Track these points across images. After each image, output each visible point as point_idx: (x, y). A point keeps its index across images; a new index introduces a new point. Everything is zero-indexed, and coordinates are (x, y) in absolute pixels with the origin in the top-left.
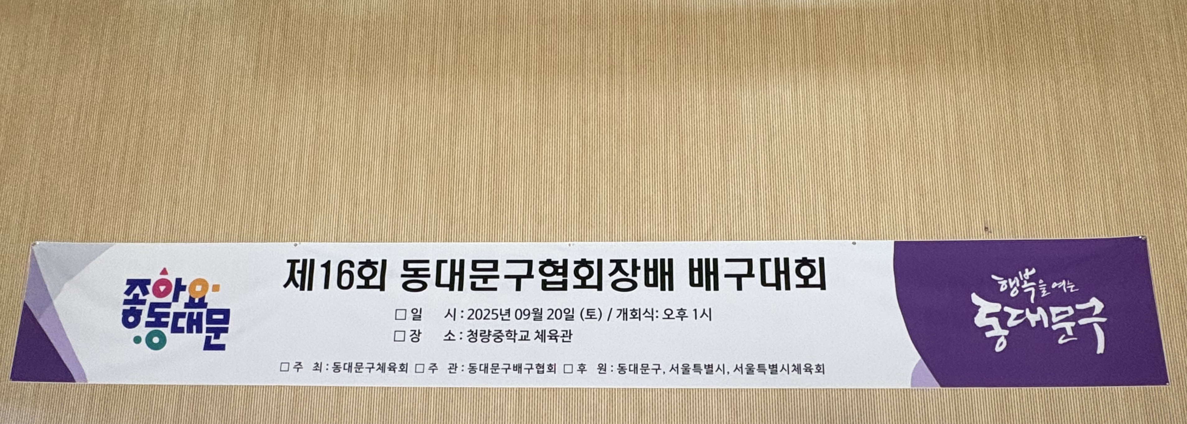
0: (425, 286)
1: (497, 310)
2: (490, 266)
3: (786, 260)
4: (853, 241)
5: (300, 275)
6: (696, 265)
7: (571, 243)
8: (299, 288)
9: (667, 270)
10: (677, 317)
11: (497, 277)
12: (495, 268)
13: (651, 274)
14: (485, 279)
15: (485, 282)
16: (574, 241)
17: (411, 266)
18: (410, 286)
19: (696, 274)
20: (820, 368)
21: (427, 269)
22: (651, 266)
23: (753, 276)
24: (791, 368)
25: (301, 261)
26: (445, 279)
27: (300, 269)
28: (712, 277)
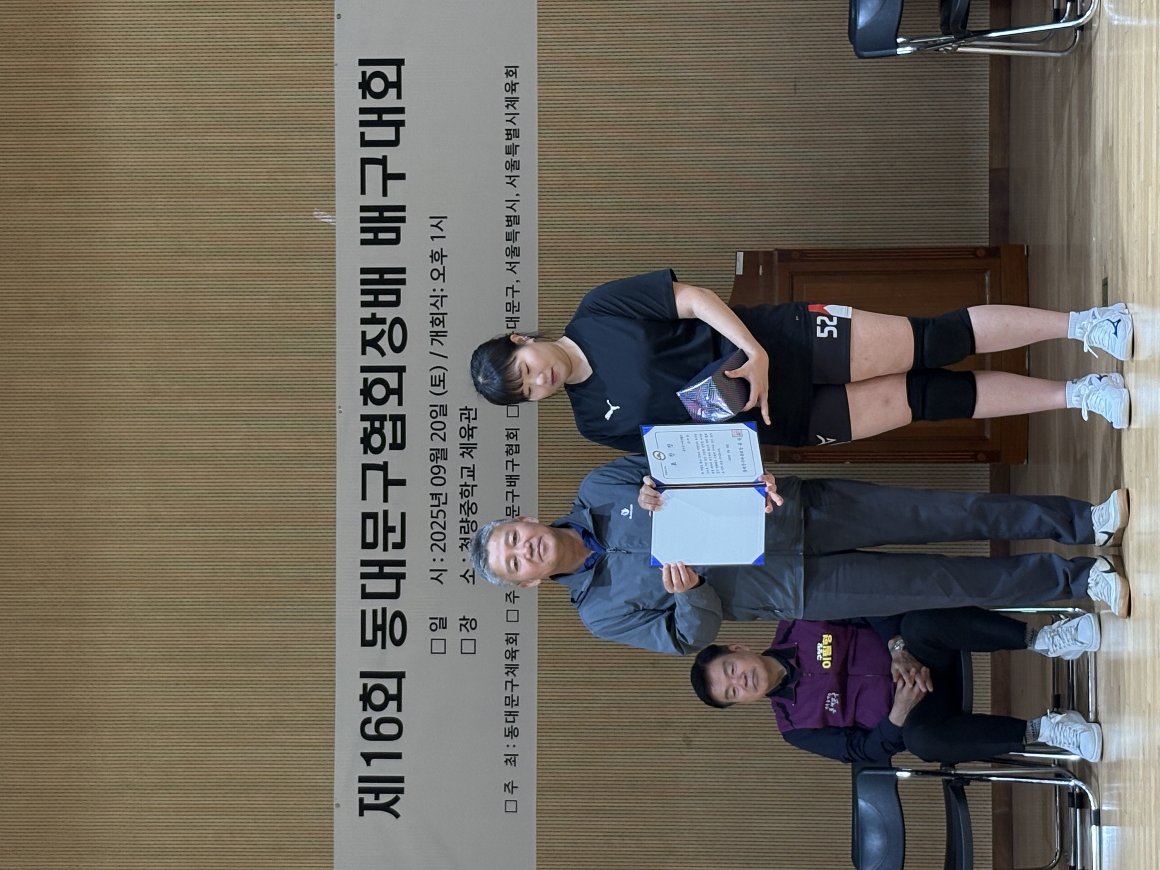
0: (398, 614)
1: (432, 512)
2: (370, 523)
3: (363, 111)
4: (335, 17)
5: (381, 796)
6: (370, 236)
7: (338, 410)
8: (399, 795)
9: (376, 276)
10: (442, 263)
11: (386, 513)
12: (374, 516)
13: (382, 298)
14: (389, 529)
15: (393, 529)
16: (335, 406)
17: (369, 636)
18: (398, 635)
19: (382, 236)
20: (511, 71)
21: (375, 612)
22: (370, 298)
23: (385, 157)
24: (511, 110)
25: (362, 795)
26: (388, 586)
27: (373, 796)
28: (386, 214)
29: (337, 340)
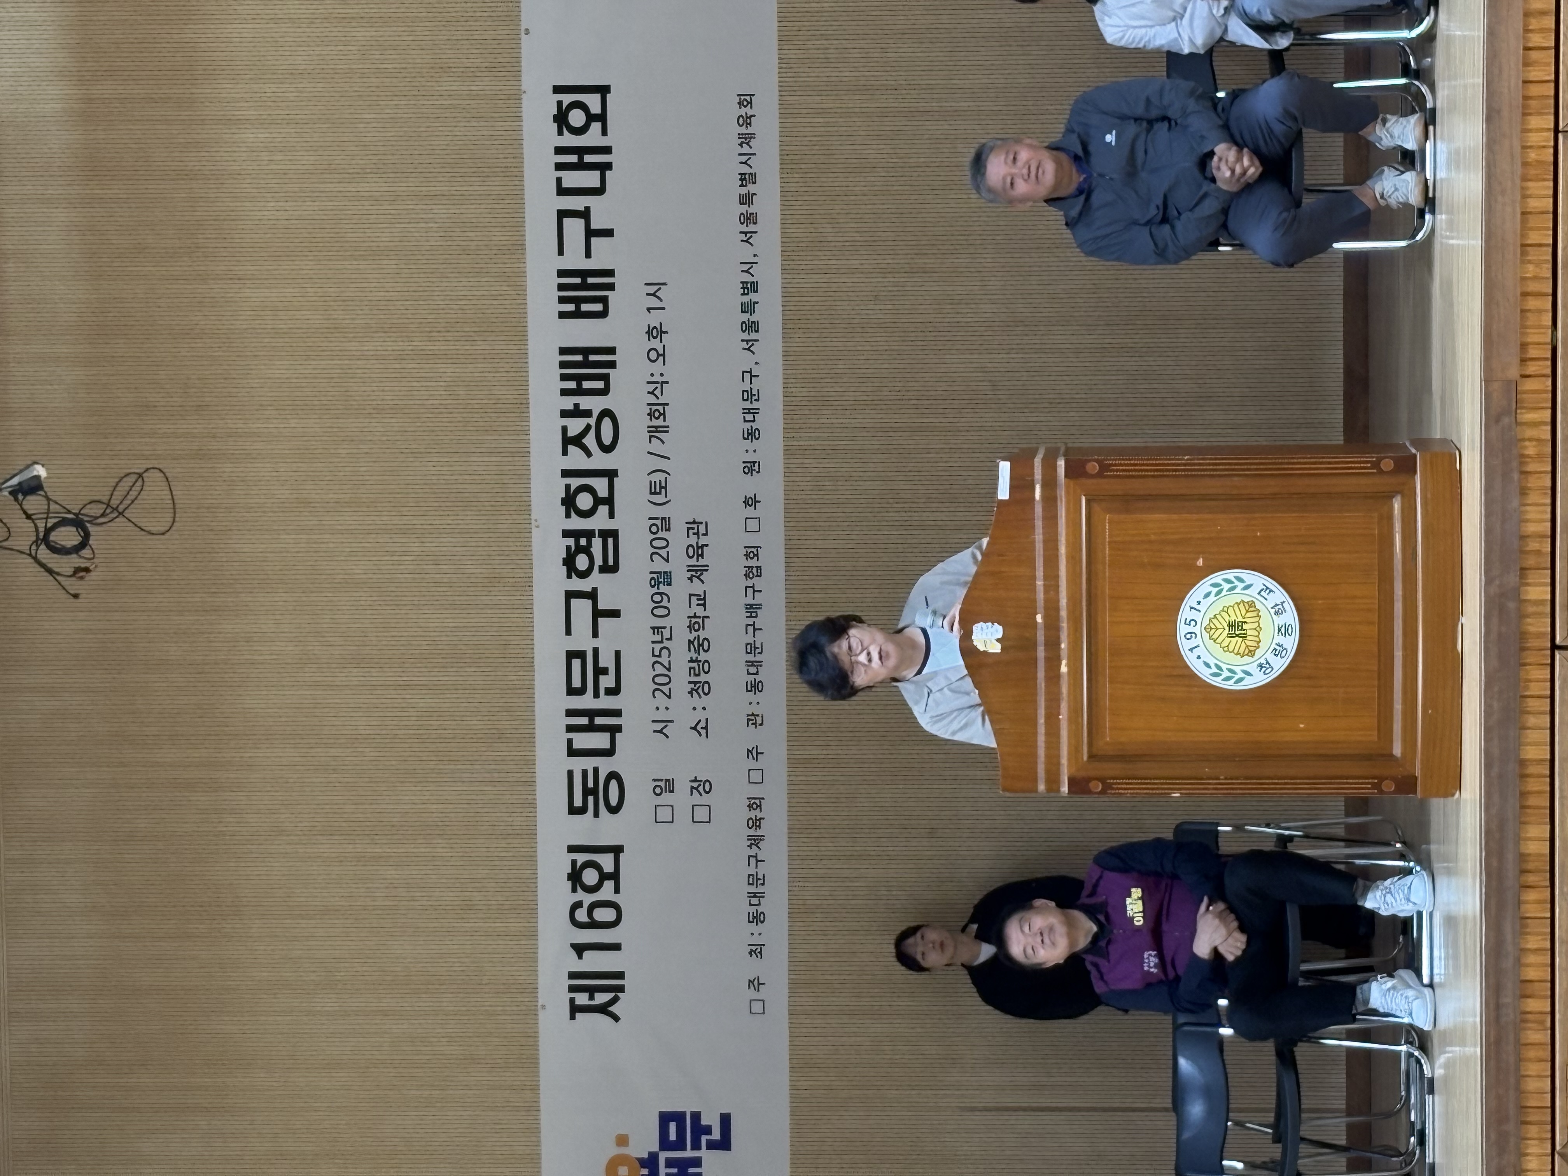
0: (613, 775)
1: (653, 649)
2: (576, 663)
3: (559, 151)
4: (523, 32)
5: (597, 995)
6: (571, 307)
7: (534, 524)
8: (620, 994)
9: (579, 358)
10: (661, 342)
11: (596, 651)
12: (581, 655)
13: (586, 385)
14: (600, 671)
15: (605, 671)
16: (530, 519)
17: (578, 802)
18: (614, 801)
19: (585, 307)
20: (746, 101)
21: (585, 773)
22: (572, 385)
23: (588, 209)
24: (746, 149)
25: (573, 995)
26: (600, 740)
27: (586, 995)
28: (591, 280)
29: (532, 437)
